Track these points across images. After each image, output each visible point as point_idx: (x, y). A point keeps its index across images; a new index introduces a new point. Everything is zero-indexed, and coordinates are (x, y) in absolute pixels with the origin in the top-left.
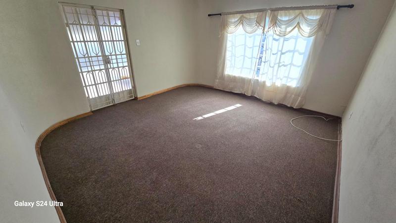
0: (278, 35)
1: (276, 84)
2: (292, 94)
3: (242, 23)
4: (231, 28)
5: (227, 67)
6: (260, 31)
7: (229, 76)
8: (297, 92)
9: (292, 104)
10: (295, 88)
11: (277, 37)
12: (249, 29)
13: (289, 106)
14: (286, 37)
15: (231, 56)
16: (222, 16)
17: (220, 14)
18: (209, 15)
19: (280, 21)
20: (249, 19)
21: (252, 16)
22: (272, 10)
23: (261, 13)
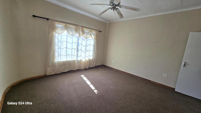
0: (85, 38)
1: (86, 60)
2: (92, 62)
3: (67, 29)
4: (59, 31)
5: (56, 56)
6: (77, 35)
7: (59, 62)
8: (93, 61)
9: (93, 66)
10: (92, 59)
11: (85, 39)
12: (71, 33)
13: (92, 67)
14: (88, 39)
15: (58, 49)
16: (50, 21)
17: (48, 19)
18: (34, 16)
19: (85, 32)
20: (71, 28)
21: (71, 26)
22: (81, 27)
23: (76, 26)
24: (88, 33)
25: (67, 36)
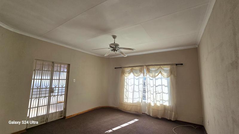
1: (157, 104)
2: (168, 110)
3: (133, 72)
4: (126, 74)
6: (142, 75)
8: (171, 109)
9: (170, 117)
11: (152, 78)
12: (136, 74)
14: (156, 78)
16: (122, 68)
17: (121, 68)
18: (115, 68)
19: (151, 70)
20: (136, 70)
21: (137, 68)
22: (146, 66)
23: (141, 67)
24: (156, 71)
25: (134, 78)
